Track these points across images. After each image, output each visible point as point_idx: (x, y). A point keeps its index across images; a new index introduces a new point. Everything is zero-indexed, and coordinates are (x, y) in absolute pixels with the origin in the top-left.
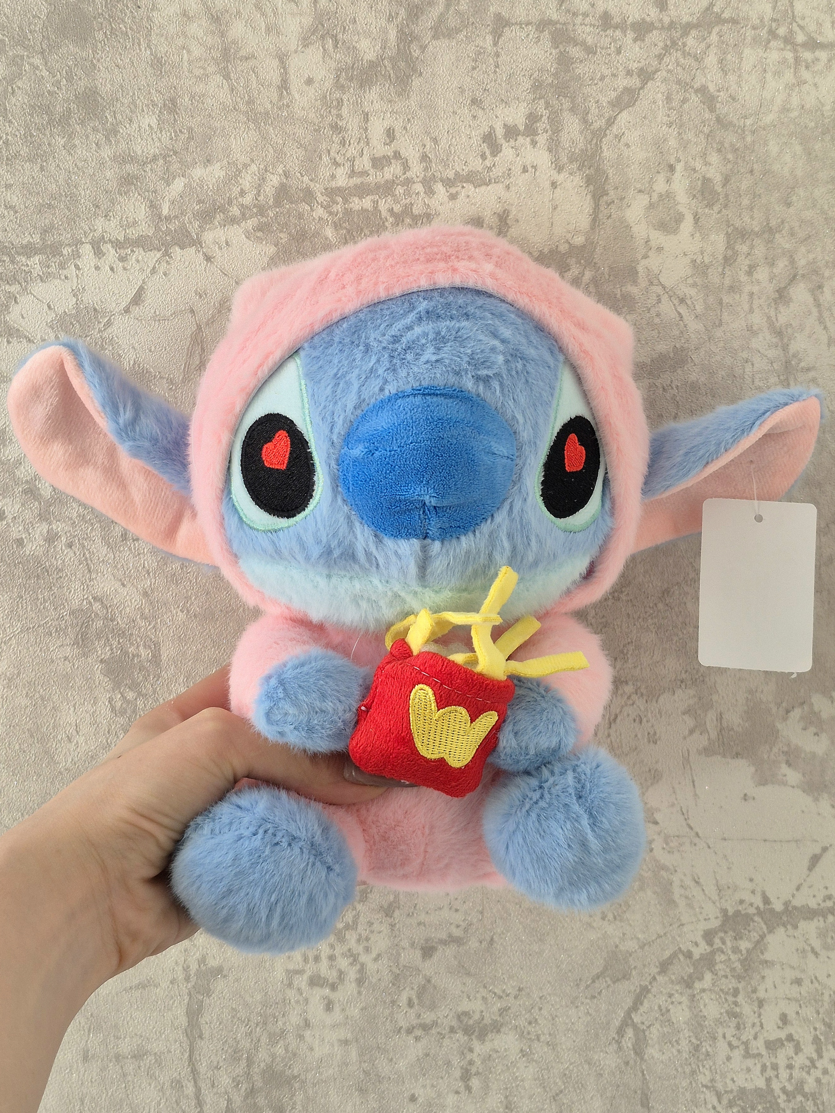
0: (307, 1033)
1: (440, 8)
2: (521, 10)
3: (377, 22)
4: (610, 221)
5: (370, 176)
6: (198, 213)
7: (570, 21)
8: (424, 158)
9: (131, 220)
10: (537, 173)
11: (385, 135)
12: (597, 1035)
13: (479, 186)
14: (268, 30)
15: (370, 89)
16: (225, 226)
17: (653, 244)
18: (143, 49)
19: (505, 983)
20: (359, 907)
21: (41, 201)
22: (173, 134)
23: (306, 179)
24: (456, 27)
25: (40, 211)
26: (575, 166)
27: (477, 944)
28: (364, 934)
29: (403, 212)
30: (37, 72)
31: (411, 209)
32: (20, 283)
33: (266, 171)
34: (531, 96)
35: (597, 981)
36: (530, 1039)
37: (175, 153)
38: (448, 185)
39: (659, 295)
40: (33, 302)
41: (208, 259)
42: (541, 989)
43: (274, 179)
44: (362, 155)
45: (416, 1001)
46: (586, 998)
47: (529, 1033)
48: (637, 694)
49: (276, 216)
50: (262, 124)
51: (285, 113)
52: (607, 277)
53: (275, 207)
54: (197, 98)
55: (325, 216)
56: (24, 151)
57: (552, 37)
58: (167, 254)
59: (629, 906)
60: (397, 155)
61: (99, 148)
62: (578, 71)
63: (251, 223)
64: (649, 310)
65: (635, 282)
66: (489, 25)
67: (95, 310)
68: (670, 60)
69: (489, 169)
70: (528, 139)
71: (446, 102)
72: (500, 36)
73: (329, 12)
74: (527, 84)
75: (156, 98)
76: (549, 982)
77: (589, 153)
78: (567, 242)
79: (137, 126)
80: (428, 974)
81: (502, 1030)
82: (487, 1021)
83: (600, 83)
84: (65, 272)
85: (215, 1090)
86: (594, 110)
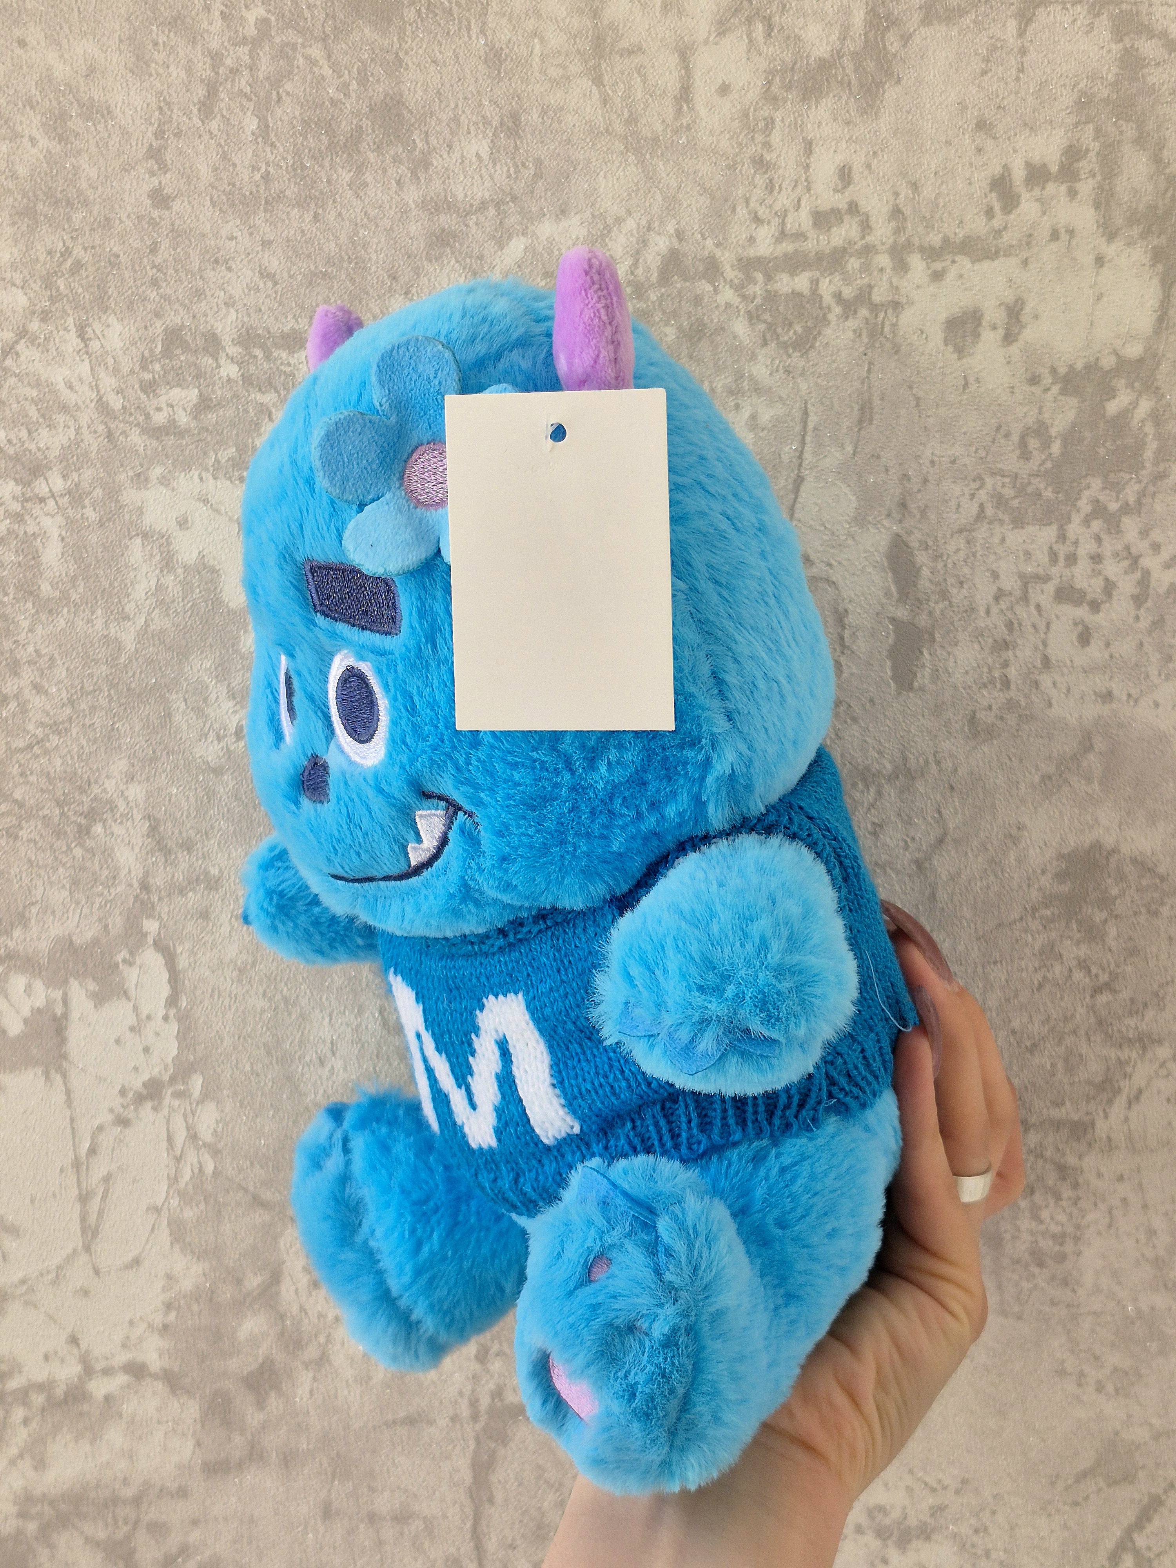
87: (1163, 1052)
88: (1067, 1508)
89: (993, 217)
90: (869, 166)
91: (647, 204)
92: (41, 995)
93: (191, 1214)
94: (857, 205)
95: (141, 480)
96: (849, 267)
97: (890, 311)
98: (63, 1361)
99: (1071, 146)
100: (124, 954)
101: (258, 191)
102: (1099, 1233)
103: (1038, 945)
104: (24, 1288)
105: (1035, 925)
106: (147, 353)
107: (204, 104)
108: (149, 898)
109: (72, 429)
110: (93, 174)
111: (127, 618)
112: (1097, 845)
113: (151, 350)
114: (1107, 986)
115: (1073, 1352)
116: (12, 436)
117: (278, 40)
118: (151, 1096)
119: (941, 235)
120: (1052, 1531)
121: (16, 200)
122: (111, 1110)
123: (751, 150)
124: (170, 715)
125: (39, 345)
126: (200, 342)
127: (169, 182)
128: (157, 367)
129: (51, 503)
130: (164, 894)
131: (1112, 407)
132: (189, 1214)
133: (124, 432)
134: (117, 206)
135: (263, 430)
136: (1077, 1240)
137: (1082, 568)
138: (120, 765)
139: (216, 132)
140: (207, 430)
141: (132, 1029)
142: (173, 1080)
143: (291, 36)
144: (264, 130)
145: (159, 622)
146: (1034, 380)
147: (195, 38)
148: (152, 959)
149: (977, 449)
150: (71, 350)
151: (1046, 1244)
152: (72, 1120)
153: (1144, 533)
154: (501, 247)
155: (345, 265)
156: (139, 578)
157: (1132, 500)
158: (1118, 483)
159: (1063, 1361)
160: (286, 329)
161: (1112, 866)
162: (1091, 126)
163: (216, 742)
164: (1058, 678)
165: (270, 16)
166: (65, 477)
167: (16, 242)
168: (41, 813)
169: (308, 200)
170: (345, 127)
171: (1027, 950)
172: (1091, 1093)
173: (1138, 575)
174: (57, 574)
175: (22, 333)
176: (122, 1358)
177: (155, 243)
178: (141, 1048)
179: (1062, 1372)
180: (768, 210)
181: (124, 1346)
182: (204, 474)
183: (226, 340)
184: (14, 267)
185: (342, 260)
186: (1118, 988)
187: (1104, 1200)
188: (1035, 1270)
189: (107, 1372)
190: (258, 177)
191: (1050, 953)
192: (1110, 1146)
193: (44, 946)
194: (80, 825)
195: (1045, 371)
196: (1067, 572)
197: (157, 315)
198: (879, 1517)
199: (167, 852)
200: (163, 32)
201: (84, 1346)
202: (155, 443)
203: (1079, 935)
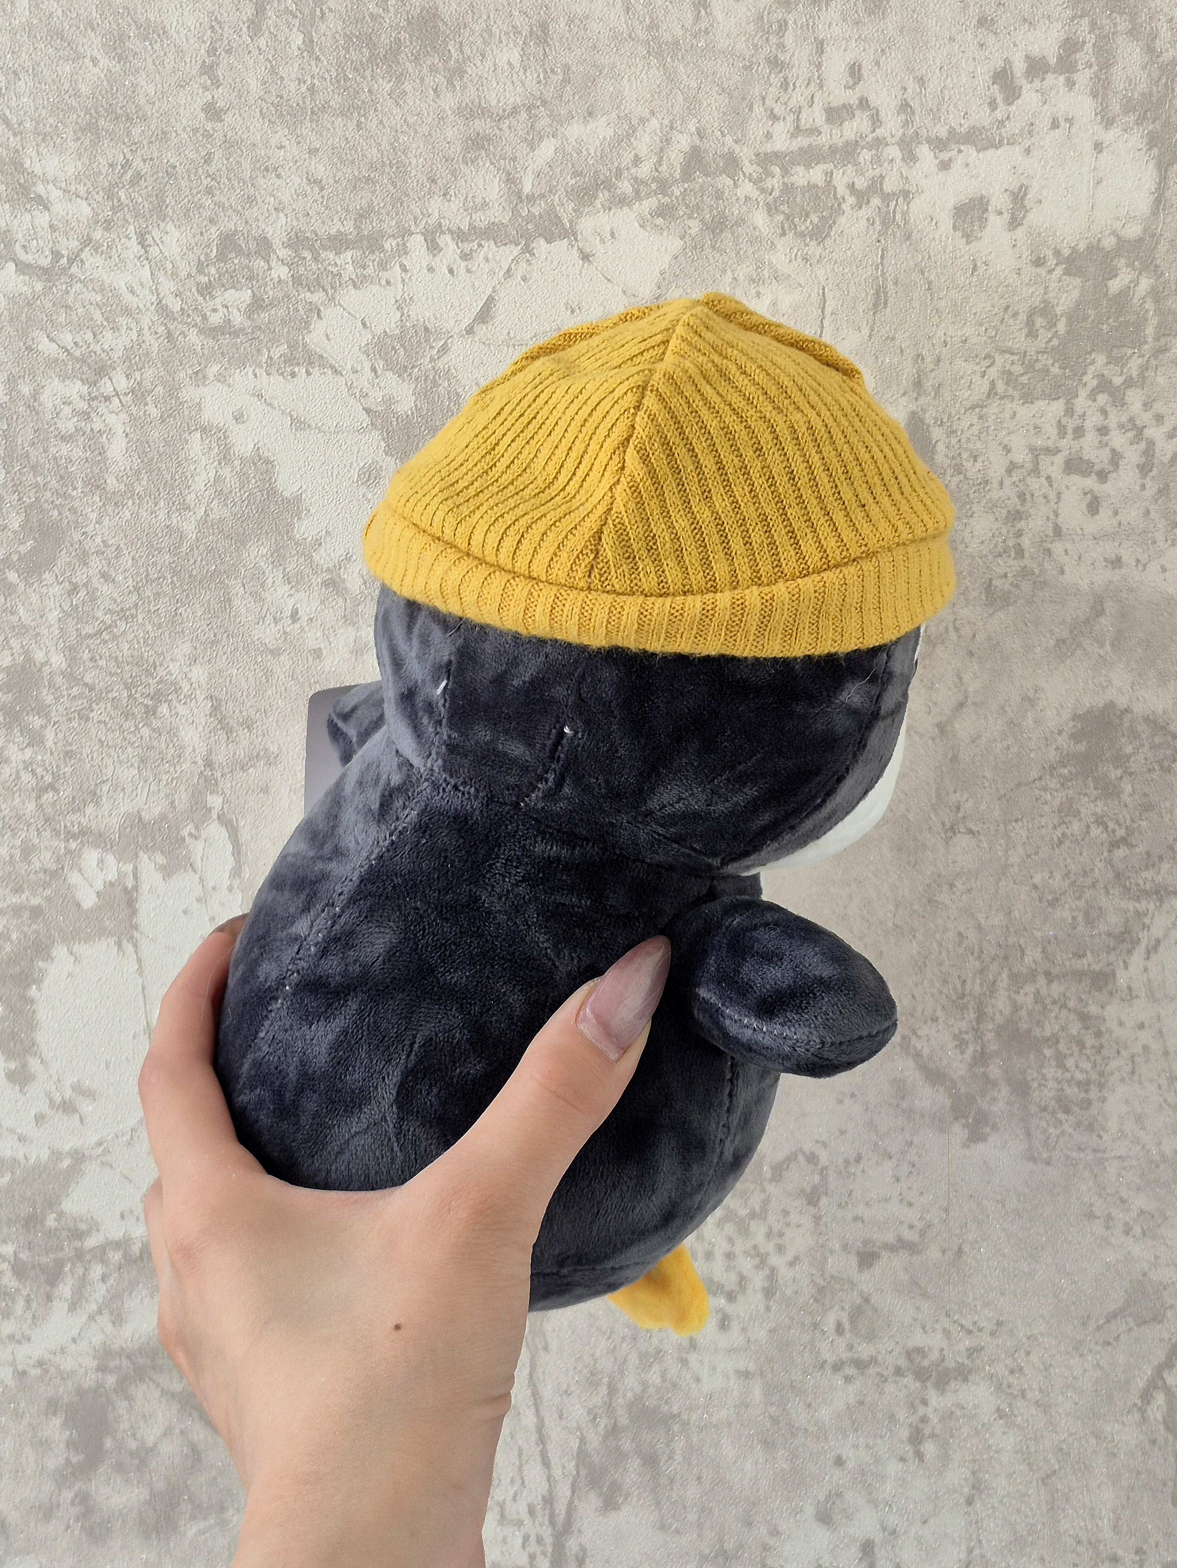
0: (693, 1358)
6: (573, 190)
8: (905, 107)
9: (479, 200)
10: (1073, 130)
13: (984, 149)
16: (610, 209)
20: (770, 1188)
21: (357, 173)
22: (542, 76)
23: (729, 140)
25: (355, 187)
26: (1132, 118)
27: (939, 1255)
28: (776, 1227)
29: (869, 188)
31: (881, 184)
32: (324, 290)
33: (672, 128)
38: (936, 147)
41: (586, 257)
42: (1030, 1325)
43: (683, 141)
44: (811, 103)
45: (847, 1326)
46: (1096, 1343)
49: (684, 193)
53: (683, 181)
55: (755, 194)
56: (336, 101)
58: (528, 250)
60: (864, 103)
61: (438, 96)
63: (649, 204)
67: (426, 329)
69: (1001, 123)
70: (1062, 78)
71: (939, 24)
75: (520, 21)
76: (1042, 1316)
77: (1154, 100)
78: (1114, 233)
80: (866, 1290)
81: (972, 1378)
82: (950, 1363)
84: (385, 275)
85: (563, 1423)
89: (996, 108)
90: (877, 63)
91: (670, 104)
92: (113, 868)
94: (867, 101)
95: (199, 377)
96: (861, 159)
97: (901, 200)
100: (190, 828)
102: (1122, 1080)
103: (1056, 803)
104: (101, 1149)
105: (1053, 784)
107: (253, 22)
108: (212, 775)
109: (134, 331)
110: (151, 90)
111: (188, 508)
112: (1111, 705)
113: (207, 254)
114: (1124, 840)
116: (79, 339)
119: (947, 127)
120: (1085, 1371)
121: (79, 116)
123: (765, 52)
124: (229, 600)
125: (102, 252)
126: (253, 246)
127: (222, 96)
129: (116, 401)
130: (226, 770)
131: (1114, 286)
133: (182, 333)
134: (173, 120)
136: (1101, 1086)
137: (1090, 438)
138: (184, 648)
141: (198, 900)
144: (309, 44)
146: (1039, 262)
148: (216, 831)
149: (986, 330)
150: (132, 257)
151: (1072, 1091)
152: (143, 988)
153: (1147, 405)
154: (533, 149)
155: (387, 169)
156: (198, 470)
157: (1135, 374)
158: (1122, 358)
159: (1091, 1205)
160: (333, 232)
161: (1126, 725)
163: (272, 625)
164: (1069, 546)
166: (128, 377)
167: (80, 156)
168: (110, 696)
169: (351, 109)
170: (385, 40)
171: (1046, 808)
172: (1112, 945)
173: (1143, 445)
174: (122, 468)
175: (87, 242)
177: (209, 154)
179: (1090, 1216)
182: (257, 371)
183: (277, 243)
184: (78, 179)
185: (383, 165)
186: (1134, 842)
187: (1126, 1048)
188: (1061, 1116)
191: (1068, 811)
192: (1130, 995)
193: (115, 822)
195: (1050, 253)
196: (1076, 446)
197: (212, 221)
198: (918, 1359)
199: (229, 730)
202: (211, 342)
203: (1095, 792)
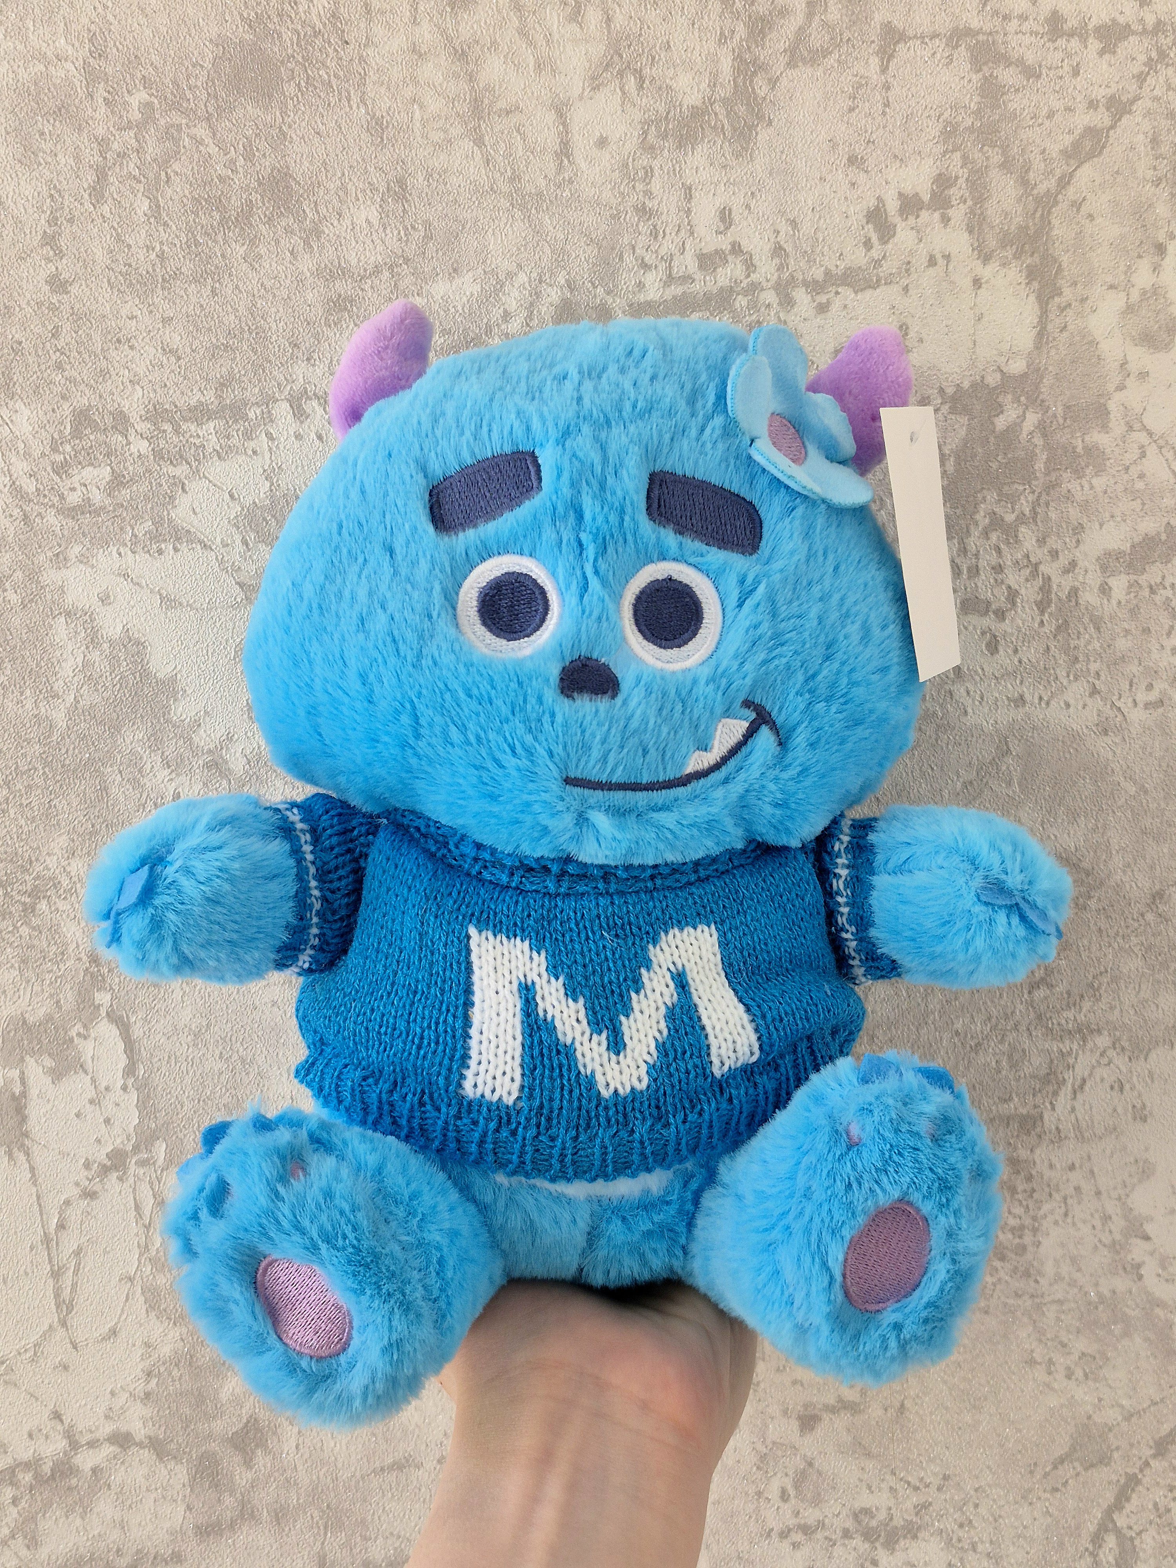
1: (799, 19)
2: (923, 16)
3: (702, 46)
4: (1065, 334)
5: (697, 282)
7: (999, 28)
11: (718, 219)
12: (1061, 1544)
14: (539, 67)
15: (693, 149)
17: (1133, 367)
18: (355, 107)
19: (922, 1468)
24: (822, 47)
30: (201, 148)
34: (940, 148)
35: (1060, 1467)
36: (962, 1548)
37: (407, 261)
39: (1143, 446)
40: (208, 490)
47: (959, 1540)
48: (1115, 1049)
50: (533, 211)
51: (567, 193)
52: (1061, 421)
54: (436, 176)
57: (972, 55)
59: (1108, 1359)
62: (1012, 106)
64: (1127, 469)
65: (1105, 428)
66: (873, 42)
68: (1157, 81)
72: (891, 57)
73: (629, 35)
74: (933, 129)
79: (349, 223)
83: (1047, 123)
86: (1038, 164)
87: (1103, 1041)
88: (1048, 1495)
93: (164, 1281)
98: (47, 1437)
99: (940, 175)
101: (154, 270)
106: (56, 436)
115: (1040, 1341)
117: (162, 122)
118: (115, 1167)
122: (77, 1184)
128: (68, 448)
132: (162, 1280)
135: (177, 501)
139: (108, 215)
140: (122, 506)
142: (136, 1149)
143: (177, 118)
145: (89, 698)
147: (80, 125)
162: (958, 154)
165: (153, 99)
176: (108, 1429)
178: (102, 1120)
180: (654, 256)
181: (107, 1417)
189: (93, 1444)
190: (153, 256)
194: (24, 904)
200: (48, 121)
201: (67, 1422)
